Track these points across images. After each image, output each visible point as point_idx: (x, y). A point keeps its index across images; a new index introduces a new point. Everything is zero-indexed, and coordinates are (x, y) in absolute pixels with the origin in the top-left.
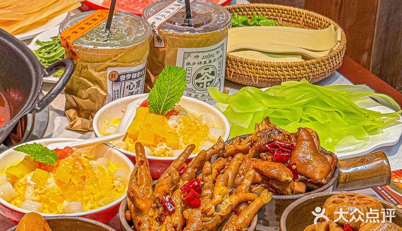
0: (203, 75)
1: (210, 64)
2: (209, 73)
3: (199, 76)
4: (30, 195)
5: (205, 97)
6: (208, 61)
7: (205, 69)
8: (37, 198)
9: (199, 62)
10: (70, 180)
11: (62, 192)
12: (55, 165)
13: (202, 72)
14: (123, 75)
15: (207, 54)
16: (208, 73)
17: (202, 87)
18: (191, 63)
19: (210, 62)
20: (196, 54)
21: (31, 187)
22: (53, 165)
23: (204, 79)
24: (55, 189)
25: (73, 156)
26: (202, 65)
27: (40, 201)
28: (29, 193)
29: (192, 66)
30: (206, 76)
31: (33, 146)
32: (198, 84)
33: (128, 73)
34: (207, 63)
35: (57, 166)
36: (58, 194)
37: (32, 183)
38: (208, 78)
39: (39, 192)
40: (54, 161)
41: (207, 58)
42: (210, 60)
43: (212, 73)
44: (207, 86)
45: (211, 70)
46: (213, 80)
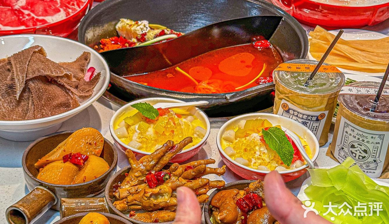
0: (356, 148)
1: (363, 143)
4: (136, 138)
6: (361, 139)
7: (358, 144)
8: (140, 140)
9: (354, 136)
10: (164, 132)
11: (156, 138)
12: (156, 119)
13: (356, 145)
14: (292, 110)
15: (361, 133)
16: (361, 148)
18: (349, 133)
19: (363, 142)
20: (353, 129)
21: (137, 133)
22: (154, 119)
23: (357, 151)
24: (152, 136)
25: (168, 116)
26: (356, 140)
27: (141, 142)
28: (135, 136)
29: (349, 136)
30: (359, 150)
31: (144, 105)
32: (352, 153)
33: (296, 111)
34: (360, 140)
35: (157, 120)
36: (154, 139)
37: (138, 131)
38: (360, 152)
39: (142, 137)
40: (155, 117)
41: (360, 136)
42: (363, 139)
43: (365, 151)
44: (359, 158)
45: (363, 148)
46: (365, 157)
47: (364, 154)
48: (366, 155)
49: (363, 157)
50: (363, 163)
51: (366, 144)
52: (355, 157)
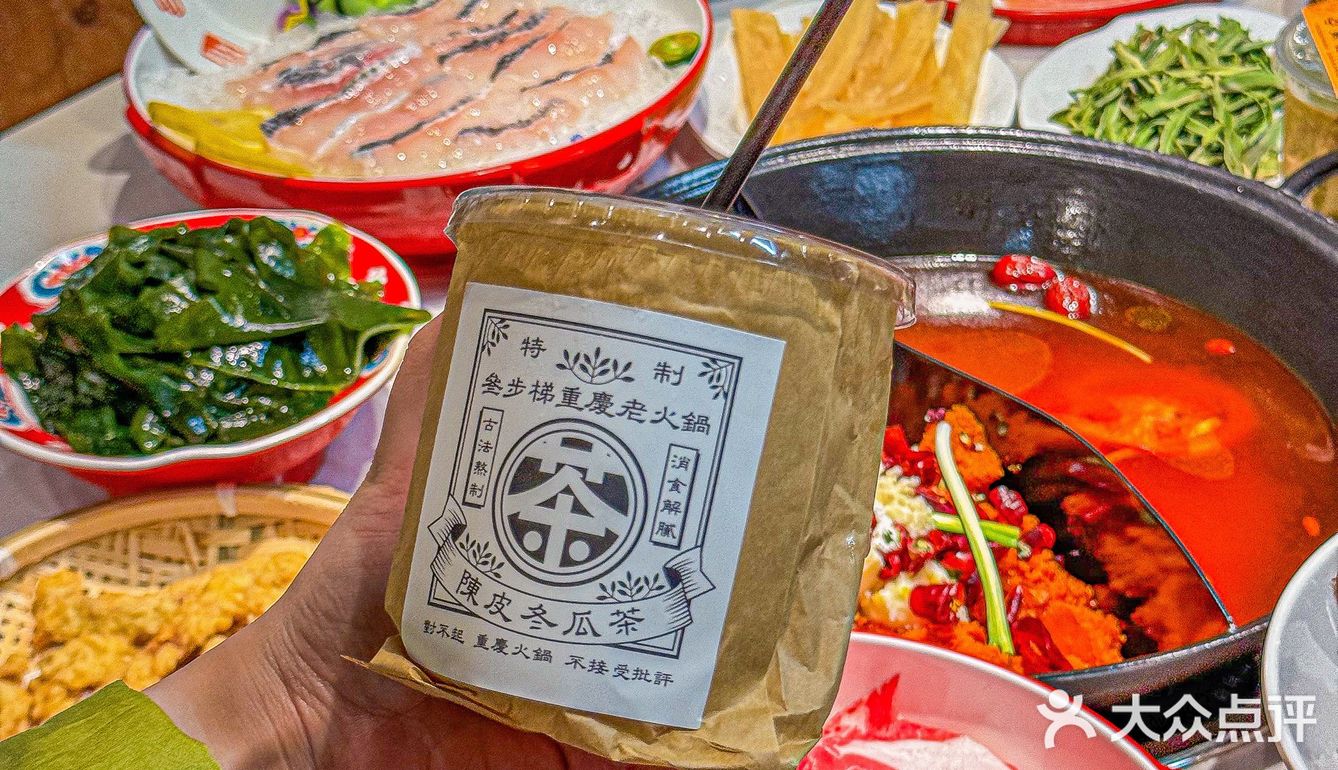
1: (601, 419)
2: (589, 478)
3: (528, 475)
5: (545, 632)
6: (585, 397)
7: (567, 442)
9: (541, 384)
15: (585, 343)
16: (584, 471)
17: (533, 555)
18: (505, 383)
19: (602, 410)
20: (533, 332)
23: (550, 503)
26: (551, 410)
29: (504, 403)
30: (567, 490)
32: (519, 527)
34: (581, 402)
38: (578, 508)
41: (583, 368)
42: (600, 389)
43: (613, 491)
44: (566, 560)
45: (601, 462)
46: (610, 537)
47: (602, 518)
48: (619, 523)
49: (599, 544)
50: (592, 591)
51: (622, 426)
52: (539, 555)
